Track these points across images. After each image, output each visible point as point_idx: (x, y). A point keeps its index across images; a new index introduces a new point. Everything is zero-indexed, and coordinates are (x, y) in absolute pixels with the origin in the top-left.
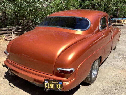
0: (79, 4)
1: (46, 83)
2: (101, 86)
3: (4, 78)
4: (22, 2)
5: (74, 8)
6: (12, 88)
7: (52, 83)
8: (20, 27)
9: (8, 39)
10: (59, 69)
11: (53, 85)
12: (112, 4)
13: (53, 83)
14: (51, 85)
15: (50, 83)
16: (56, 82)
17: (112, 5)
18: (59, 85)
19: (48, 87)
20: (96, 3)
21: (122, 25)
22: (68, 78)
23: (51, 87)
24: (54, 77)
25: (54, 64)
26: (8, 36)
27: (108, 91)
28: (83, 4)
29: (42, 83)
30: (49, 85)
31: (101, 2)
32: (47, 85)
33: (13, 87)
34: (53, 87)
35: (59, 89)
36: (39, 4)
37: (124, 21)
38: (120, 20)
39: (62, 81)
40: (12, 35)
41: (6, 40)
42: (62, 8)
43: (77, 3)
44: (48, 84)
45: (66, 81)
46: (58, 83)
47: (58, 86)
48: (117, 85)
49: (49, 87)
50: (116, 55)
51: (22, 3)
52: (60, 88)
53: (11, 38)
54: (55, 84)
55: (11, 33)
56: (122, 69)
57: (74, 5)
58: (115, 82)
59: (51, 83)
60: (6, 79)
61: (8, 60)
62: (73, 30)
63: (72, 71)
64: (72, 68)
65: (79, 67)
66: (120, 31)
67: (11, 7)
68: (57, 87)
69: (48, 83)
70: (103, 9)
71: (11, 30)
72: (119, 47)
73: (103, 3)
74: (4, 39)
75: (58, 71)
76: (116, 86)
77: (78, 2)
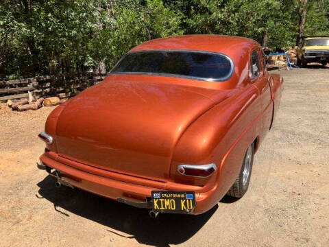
0: (180, 22)
1: (156, 199)
2: (261, 202)
3: (40, 196)
4: (48, 18)
5: (169, 31)
6: (66, 217)
7: (170, 198)
8: (48, 77)
9: (20, 107)
10: (183, 166)
11: (172, 202)
12: (254, 20)
13: (172, 198)
14: (167, 203)
15: (164, 198)
16: (179, 196)
17: (255, 23)
18: (186, 202)
19: (160, 206)
20: (219, 20)
21: (277, 68)
22: (202, 186)
23: (168, 207)
24: (170, 184)
25: (171, 157)
26: (19, 99)
27: (279, 211)
28: (190, 21)
29: (144, 200)
30: (164, 202)
31: (229, 16)
32: (159, 203)
33: (67, 215)
34: (173, 207)
35: (188, 211)
36: (90, 23)
37: (279, 58)
38: (270, 57)
39: (193, 193)
40: (28, 98)
41: (15, 109)
42: (140, 30)
43: (175, 19)
44: (162, 200)
45: (200, 192)
46: (183, 196)
47: (185, 204)
48: (296, 197)
49: (164, 207)
50: (277, 134)
51: (49, 20)
52: (190, 207)
53: (28, 103)
54: (178, 201)
55: (26, 92)
56: (298, 163)
57: (168, 23)
58: (289, 191)
59: (167, 198)
60: (44, 199)
61: (51, 153)
62: (200, 80)
63: (211, 170)
64: (211, 163)
65: (223, 161)
66: (282, 80)
67: (23, 29)
68: (183, 205)
69: (161, 198)
70: (235, 33)
71: (26, 85)
72: (280, 117)
73: (233, 19)
74: (10, 106)
75: (181, 171)
76: (294, 199)
77: (178, 17)
